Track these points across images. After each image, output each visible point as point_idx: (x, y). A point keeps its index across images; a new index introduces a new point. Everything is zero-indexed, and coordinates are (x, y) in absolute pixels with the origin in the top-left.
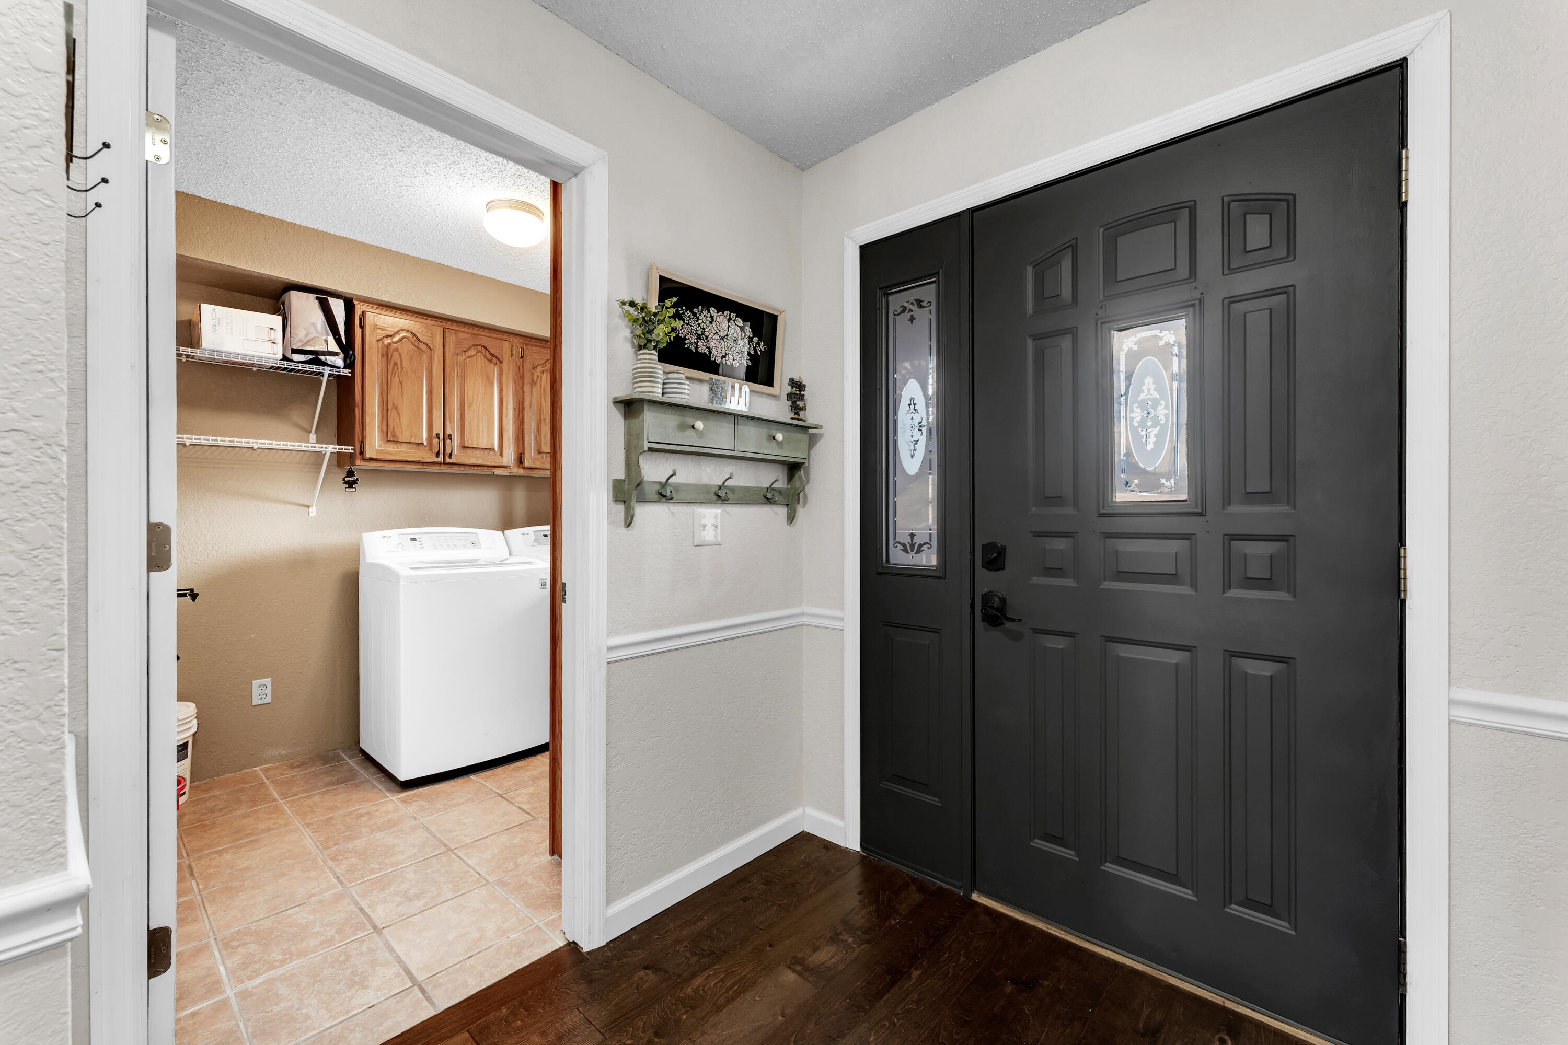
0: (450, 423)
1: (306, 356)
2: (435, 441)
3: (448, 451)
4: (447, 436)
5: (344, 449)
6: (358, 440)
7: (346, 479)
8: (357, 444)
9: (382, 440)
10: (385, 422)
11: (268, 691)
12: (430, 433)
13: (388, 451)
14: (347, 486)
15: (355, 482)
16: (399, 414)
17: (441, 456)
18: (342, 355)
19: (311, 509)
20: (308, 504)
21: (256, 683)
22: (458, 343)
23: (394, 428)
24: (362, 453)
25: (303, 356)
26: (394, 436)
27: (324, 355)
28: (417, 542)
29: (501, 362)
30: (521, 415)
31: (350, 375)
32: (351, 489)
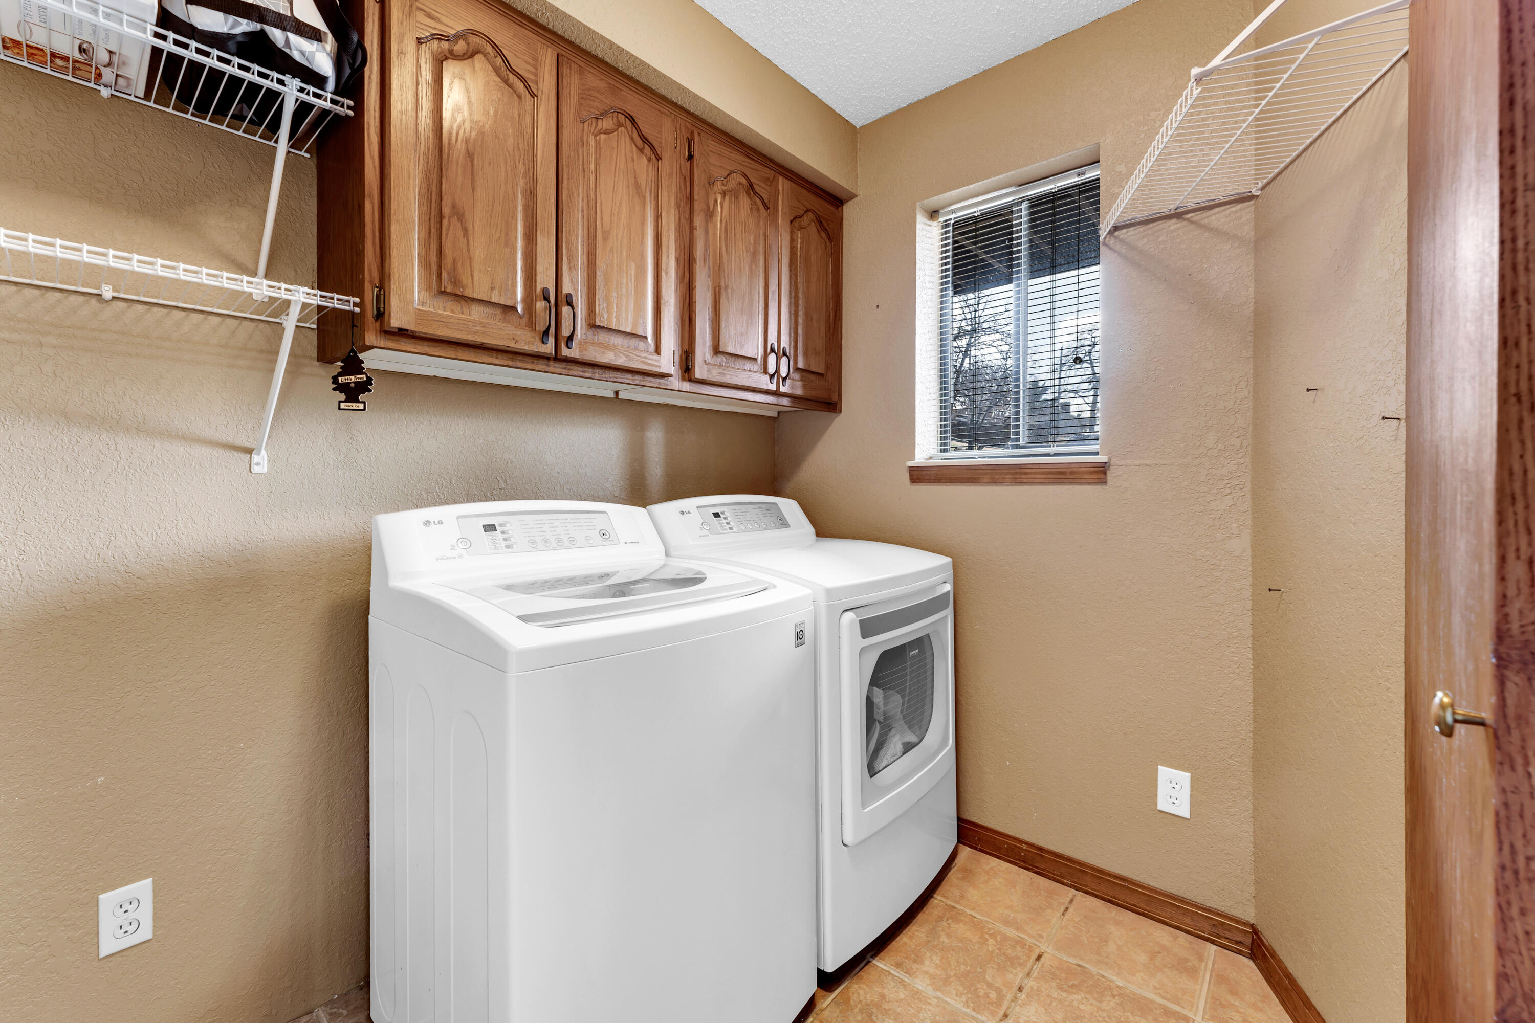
0: (570, 269)
1: (232, 18)
2: (540, 305)
3: (565, 332)
4: (562, 299)
5: (337, 302)
6: (371, 282)
7: (341, 380)
8: (370, 294)
9: (428, 288)
10: (434, 246)
11: (145, 914)
12: (531, 287)
13: (442, 316)
14: (343, 397)
15: (364, 387)
16: (465, 231)
17: (551, 340)
18: (330, 43)
19: (256, 458)
20: (248, 445)
21: (108, 900)
22: (585, 96)
23: (454, 261)
24: (381, 315)
25: (220, 15)
26: (456, 282)
27: (284, 29)
28: (498, 535)
29: (659, 158)
30: (687, 276)
31: (351, 113)
32: (354, 405)
